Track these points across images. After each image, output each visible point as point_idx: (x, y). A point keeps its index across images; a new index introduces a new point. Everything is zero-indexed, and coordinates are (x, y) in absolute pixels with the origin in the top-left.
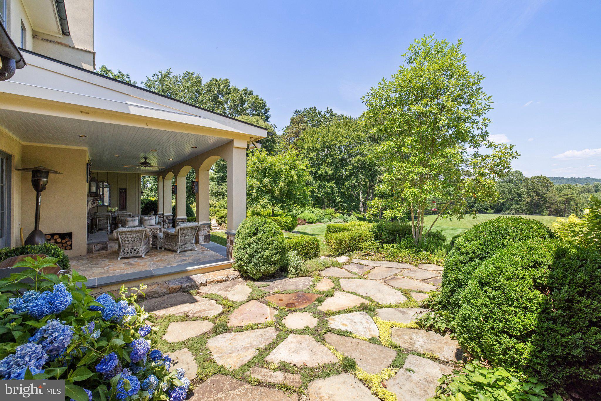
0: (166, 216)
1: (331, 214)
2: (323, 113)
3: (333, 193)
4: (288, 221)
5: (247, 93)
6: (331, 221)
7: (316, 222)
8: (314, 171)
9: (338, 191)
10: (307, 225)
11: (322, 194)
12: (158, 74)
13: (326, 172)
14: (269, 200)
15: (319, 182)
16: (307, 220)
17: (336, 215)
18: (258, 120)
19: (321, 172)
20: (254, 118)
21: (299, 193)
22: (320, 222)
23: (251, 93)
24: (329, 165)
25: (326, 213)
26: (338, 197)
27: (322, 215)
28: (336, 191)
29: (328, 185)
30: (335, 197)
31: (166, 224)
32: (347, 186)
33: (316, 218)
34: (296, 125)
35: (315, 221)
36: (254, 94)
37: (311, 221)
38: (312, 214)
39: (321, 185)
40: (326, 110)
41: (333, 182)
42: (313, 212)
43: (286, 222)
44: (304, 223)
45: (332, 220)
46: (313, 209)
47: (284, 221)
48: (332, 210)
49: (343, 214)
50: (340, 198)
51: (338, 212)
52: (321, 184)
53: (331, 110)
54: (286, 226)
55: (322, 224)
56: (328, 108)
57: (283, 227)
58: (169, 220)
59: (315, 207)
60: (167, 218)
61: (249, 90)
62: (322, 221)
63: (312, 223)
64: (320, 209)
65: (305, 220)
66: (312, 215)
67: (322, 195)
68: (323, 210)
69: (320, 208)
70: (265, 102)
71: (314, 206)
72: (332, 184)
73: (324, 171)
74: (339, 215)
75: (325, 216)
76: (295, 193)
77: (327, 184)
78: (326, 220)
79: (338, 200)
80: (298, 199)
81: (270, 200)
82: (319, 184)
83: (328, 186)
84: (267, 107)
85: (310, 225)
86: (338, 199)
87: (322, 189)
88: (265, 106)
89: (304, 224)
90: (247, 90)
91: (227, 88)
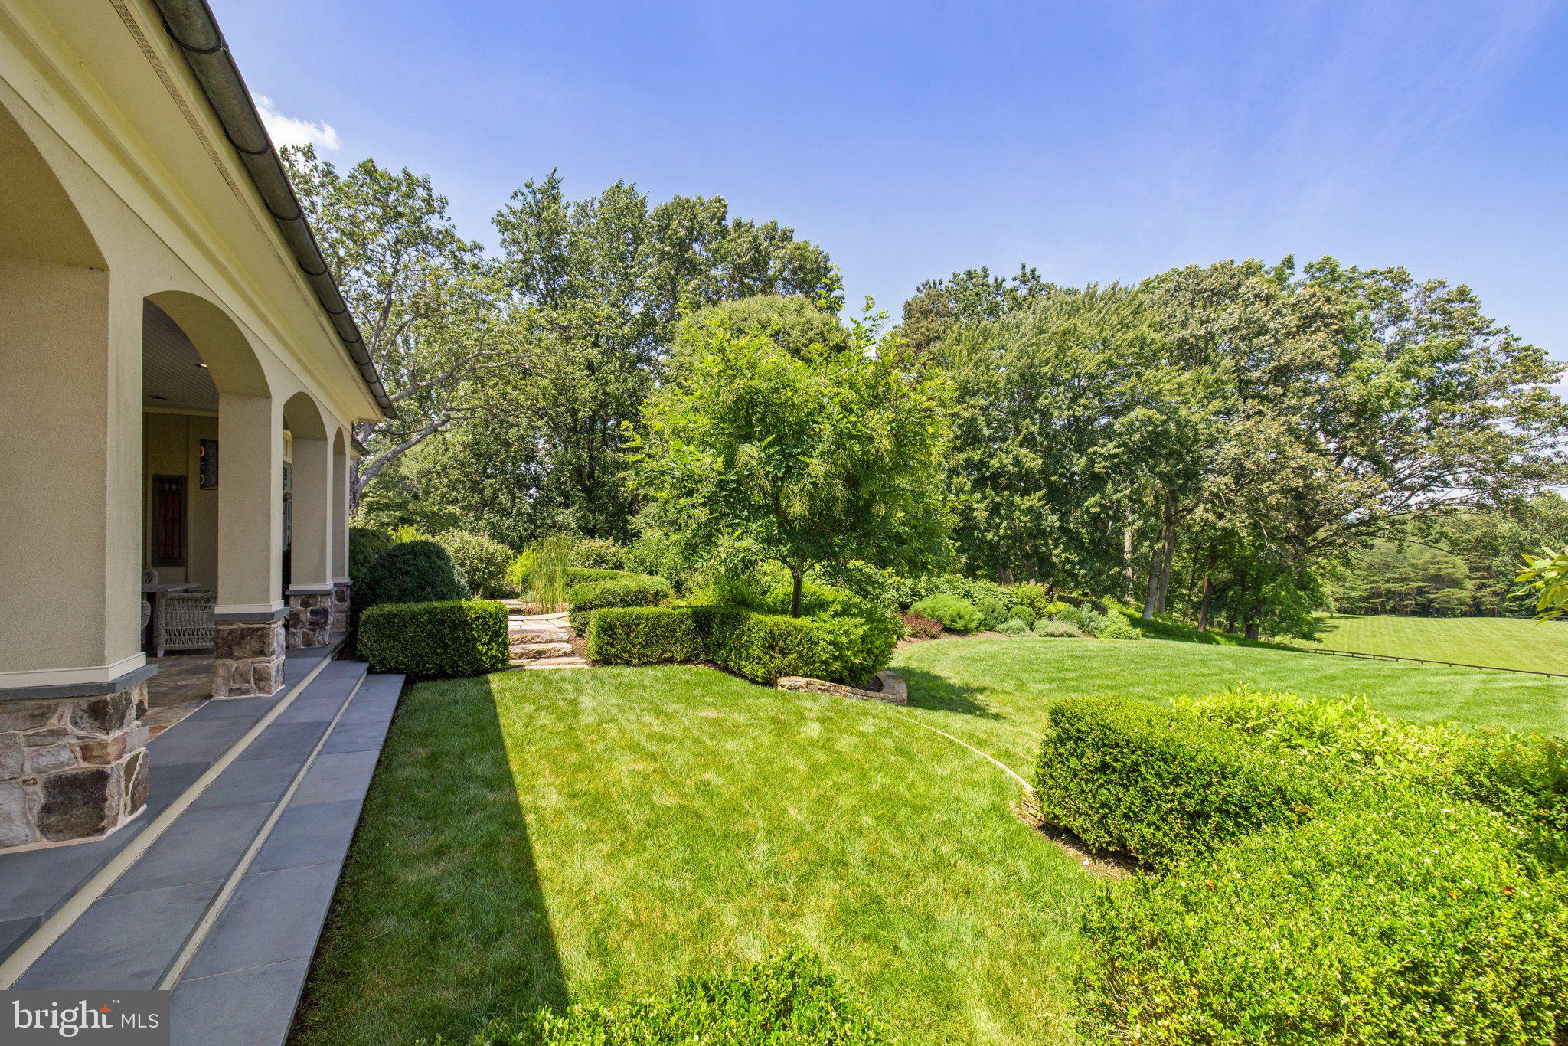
0: (297, 594)
1: (1032, 604)
2: (1008, 285)
3: (1041, 534)
4: (843, 639)
5: (778, 236)
6: (1032, 629)
7: (977, 629)
8: (976, 458)
9: (1057, 524)
10: (947, 640)
11: (1002, 532)
12: (525, 190)
13: (1017, 462)
14: (764, 541)
15: (990, 492)
16: (947, 623)
17: (1051, 608)
18: (802, 307)
19: (1001, 460)
20: (792, 301)
21: (900, 515)
22: (992, 629)
23: (787, 237)
24: (1029, 441)
25: (1015, 600)
26: (1056, 547)
27: (1000, 606)
28: (1051, 527)
29: (1025, 503)
30: (1046, 544)
31: (299, 632)
32: (1093, 510)
33: (980, 616)
34: (918, 321)
35: (973, 625)
36: (797, 239)
37: (959, 624)
38: (966, 602)
39: (999, 505)
40: (1018, 272)
41: (1038, 494)
42: (967, 595)
43: (835, 644)
44: (934, 631)
45: (1037, 624)
46: (969, 583)
47: (828, 637)
48: (1034, 588)
49: (1078, 603)
50: (1064, 551)
51: (1060, 599)
52: (998, 499)
53: (1033, 272)
54: (836, 659)
55: (1001, 638)
56: (1024, 268)
57: (823, 662)
58: (313, 612)
59: (975, 578)
60: (305, 604)
61: (781, 226)
62: (1000, 627)
63: (965, 632)
64: (992, 585)
65: (939, 620)
66: (964, 605)
67: (1001, 538)
68: (1003, 589)
69: (992, 580)
70: (827, 258)
71: (970, 572)
72: (1034, 500)
73: (1010, 459)
74: (1062, 606)
75: (1014, 610)
76: (883, 512)
77: (1017, 499)
78: (1017, 623)
79: (1058, 556)
80: (899, 539)
81: (769, 540)
82: (993, 501)
83: (1023, 507)
84: (832, 274)
85: (955, 639)
86: (1058, 554)
87: (1002, 518)
88: (828, 270)
89: (934, 637)
90: (775, 229)
91: (719, 223)
